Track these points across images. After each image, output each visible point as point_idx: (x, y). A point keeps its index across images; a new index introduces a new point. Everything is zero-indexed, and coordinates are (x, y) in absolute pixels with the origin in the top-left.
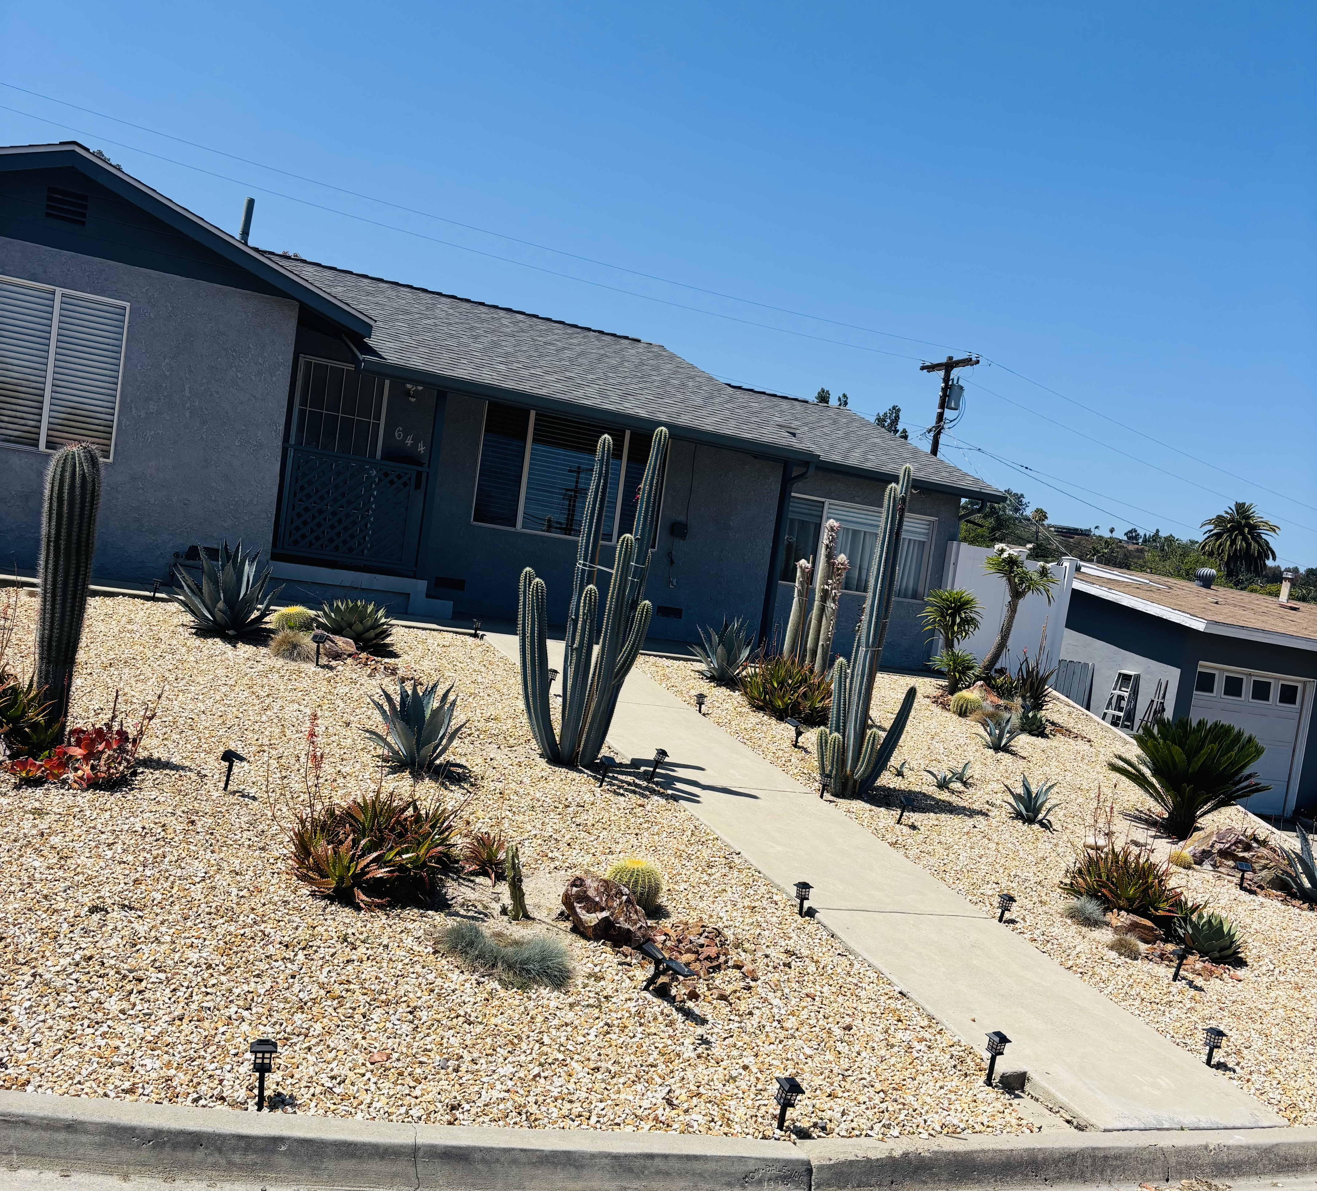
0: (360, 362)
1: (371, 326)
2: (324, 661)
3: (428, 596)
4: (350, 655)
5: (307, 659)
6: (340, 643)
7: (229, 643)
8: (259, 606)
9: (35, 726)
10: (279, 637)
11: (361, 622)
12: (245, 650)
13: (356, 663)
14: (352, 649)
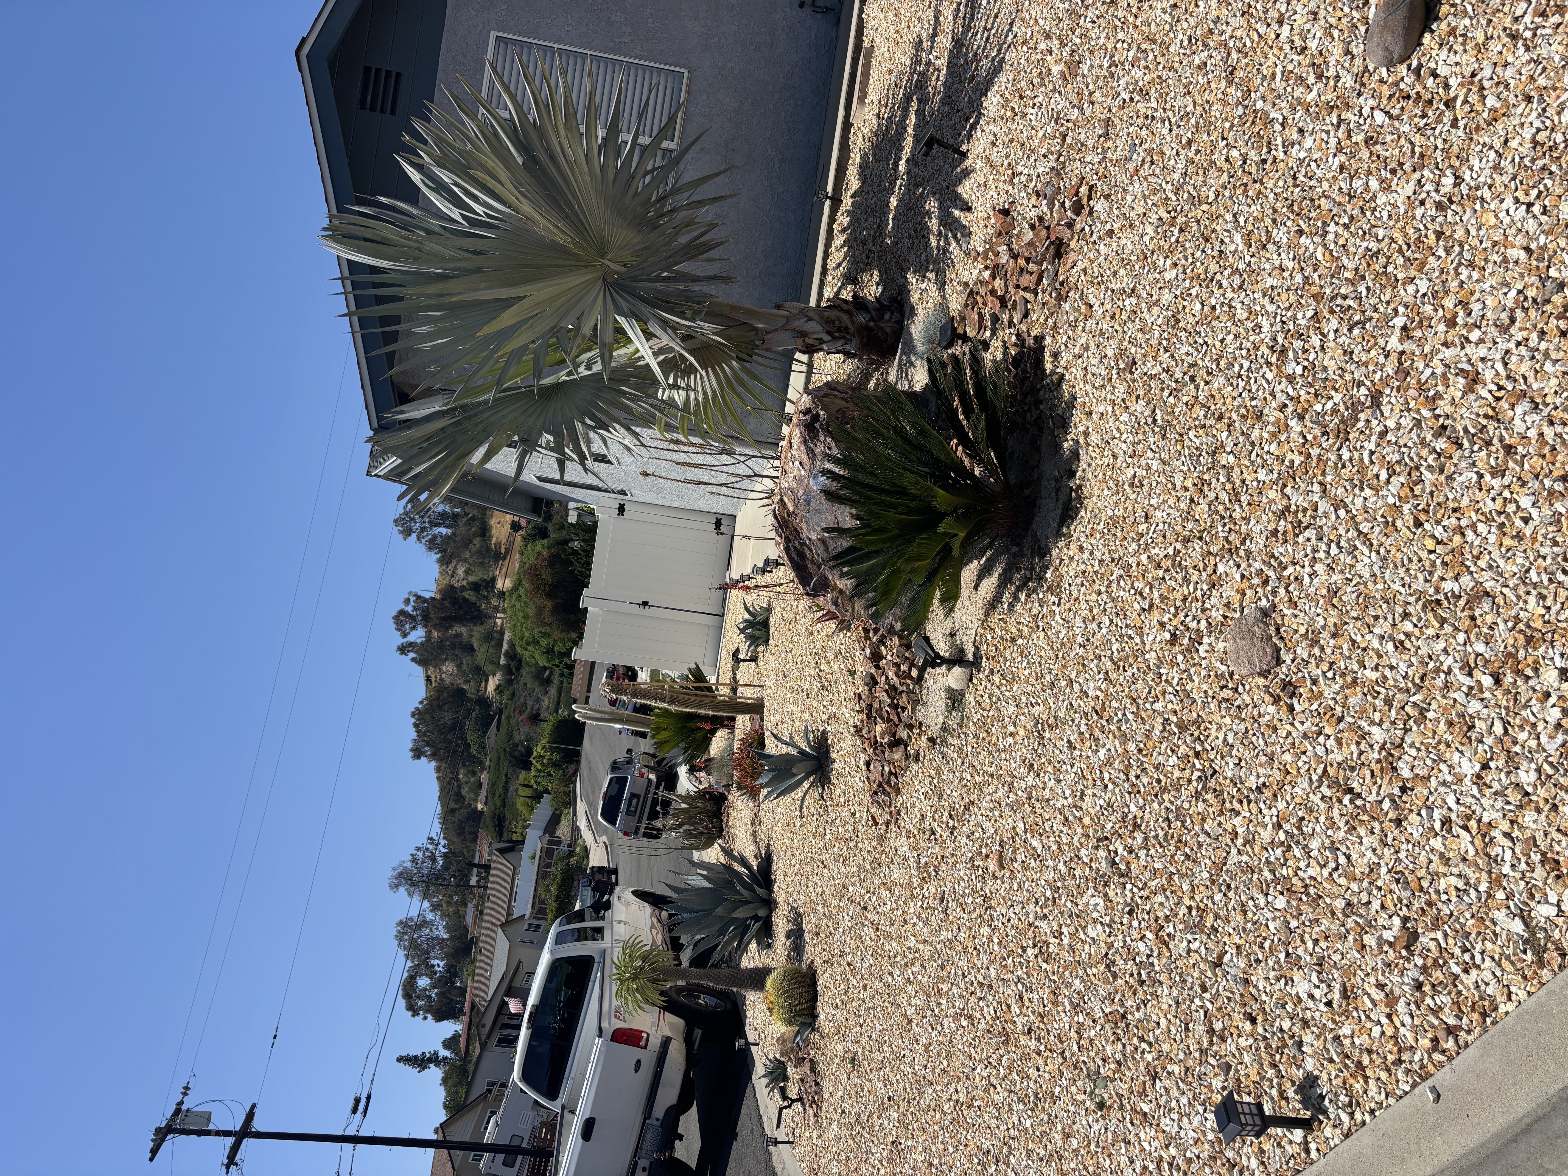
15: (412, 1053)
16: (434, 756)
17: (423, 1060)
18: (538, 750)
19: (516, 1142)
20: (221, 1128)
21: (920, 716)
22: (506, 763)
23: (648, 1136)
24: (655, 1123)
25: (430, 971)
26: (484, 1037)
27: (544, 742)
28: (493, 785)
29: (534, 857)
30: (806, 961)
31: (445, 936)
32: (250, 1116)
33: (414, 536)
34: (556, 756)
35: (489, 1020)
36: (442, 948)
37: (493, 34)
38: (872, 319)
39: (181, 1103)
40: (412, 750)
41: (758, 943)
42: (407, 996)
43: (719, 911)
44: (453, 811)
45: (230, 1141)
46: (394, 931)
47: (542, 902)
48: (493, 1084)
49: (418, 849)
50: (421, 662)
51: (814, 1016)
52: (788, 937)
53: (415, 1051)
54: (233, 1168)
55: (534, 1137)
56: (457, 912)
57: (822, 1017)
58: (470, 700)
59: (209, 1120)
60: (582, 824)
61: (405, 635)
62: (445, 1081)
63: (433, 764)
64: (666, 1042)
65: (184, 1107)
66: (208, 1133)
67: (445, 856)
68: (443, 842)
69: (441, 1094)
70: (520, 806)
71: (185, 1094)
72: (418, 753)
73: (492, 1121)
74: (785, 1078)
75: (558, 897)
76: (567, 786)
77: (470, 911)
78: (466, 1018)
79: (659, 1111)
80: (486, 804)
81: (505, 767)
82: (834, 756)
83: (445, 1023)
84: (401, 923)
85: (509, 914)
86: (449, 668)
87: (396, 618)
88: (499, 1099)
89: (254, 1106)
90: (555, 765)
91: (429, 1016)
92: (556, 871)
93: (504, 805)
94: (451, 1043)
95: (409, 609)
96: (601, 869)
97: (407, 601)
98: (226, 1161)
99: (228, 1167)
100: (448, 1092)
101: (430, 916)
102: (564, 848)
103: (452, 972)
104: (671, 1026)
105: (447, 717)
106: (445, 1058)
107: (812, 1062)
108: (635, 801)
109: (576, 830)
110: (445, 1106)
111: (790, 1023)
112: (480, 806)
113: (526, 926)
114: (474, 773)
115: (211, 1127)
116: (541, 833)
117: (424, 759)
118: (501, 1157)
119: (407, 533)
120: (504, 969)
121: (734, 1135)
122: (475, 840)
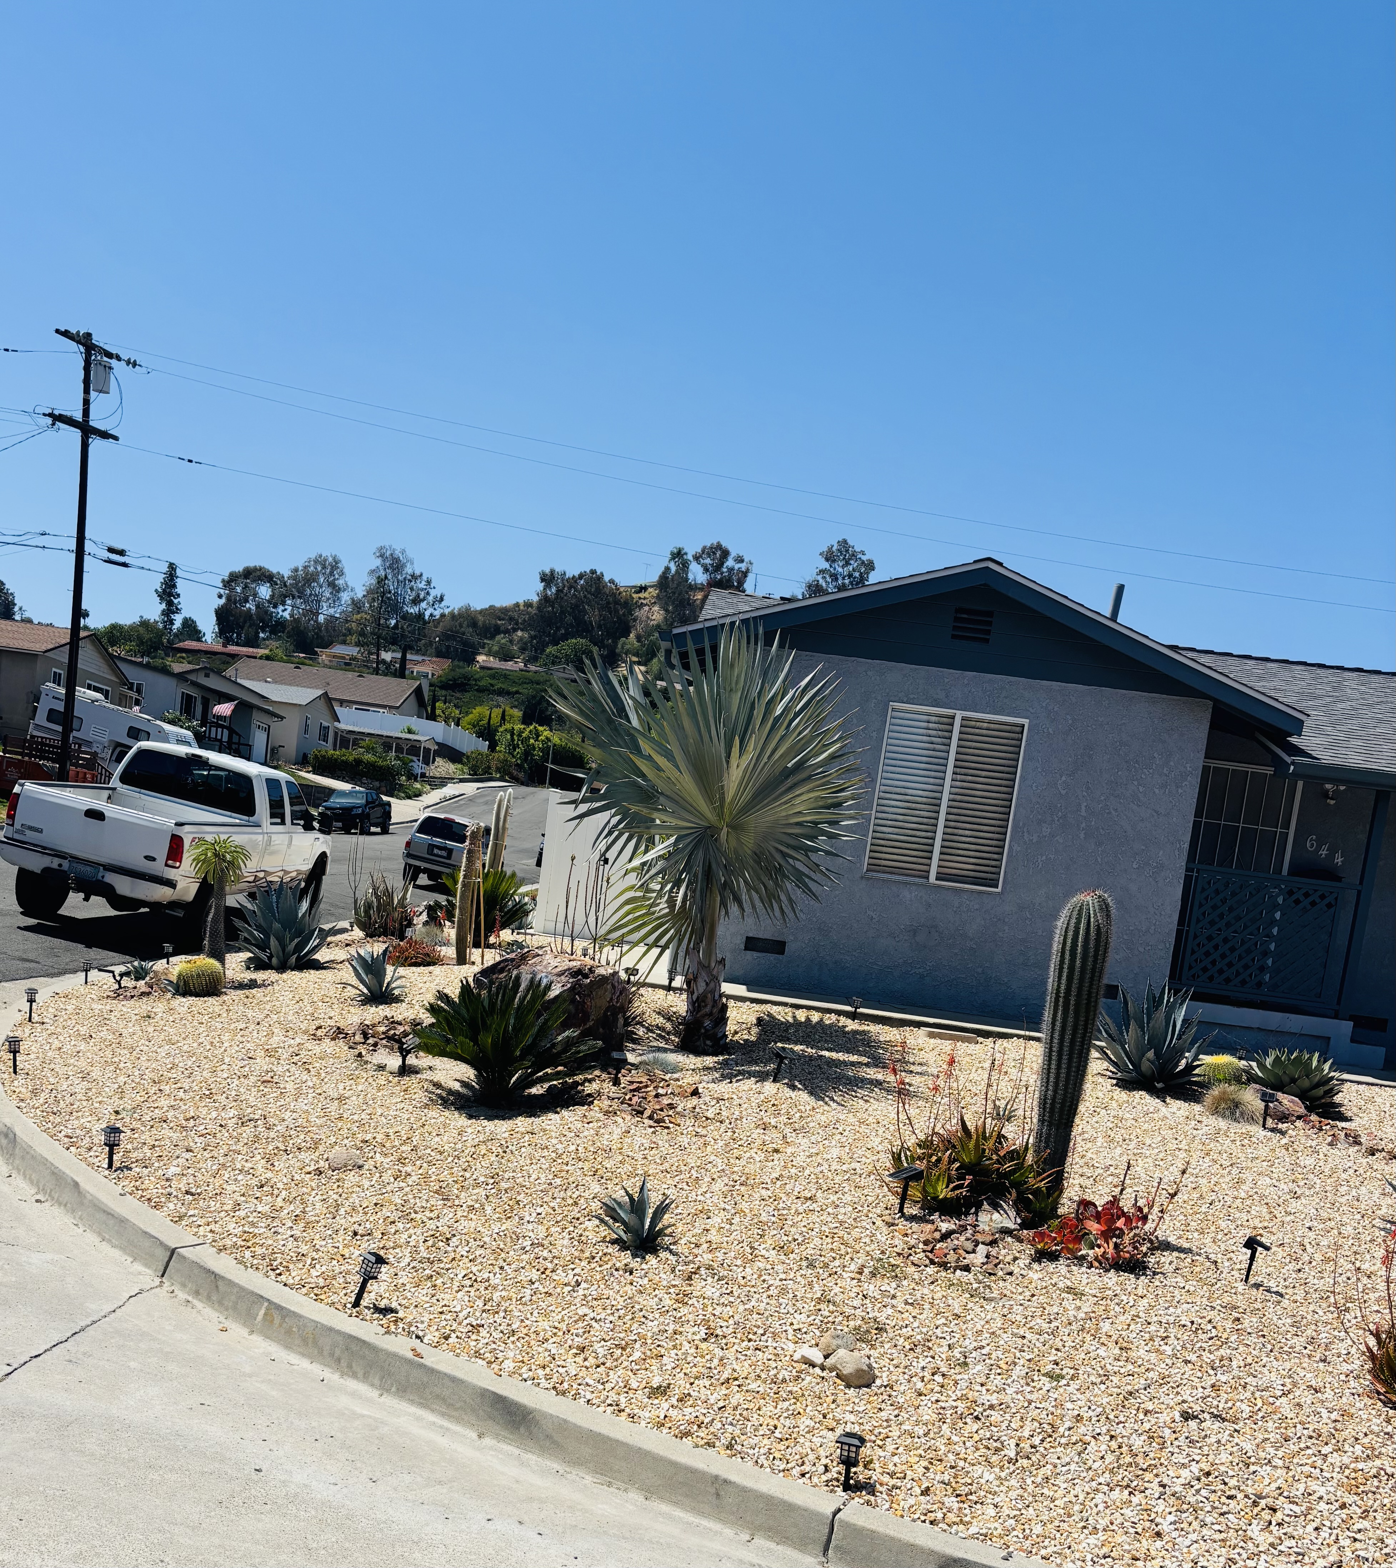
0: (1288, 766)
1: (1303, 722)
2: (1270, 1122)
3: (1353, 1040)
4: (1299, 1117)
5: (1252, 1120)
6: (1285, 1102)
7: (1158, 1097)
8: (1187, 1054)
9: (1037, 1192)
10: (1215, 1091)
11: (1307, 1077)
12: (1177, 1108)
13: (1308, 1127)
14: (1302, 1110)
15: (179, 583)
16: (545, 600)
17: (170, 594)
18: (545, 732)
19: (76, 724)
20: (91, 406)
21: (382, 1050)
22: (531, 692)
23: (89, 869)
24: (100, 875)
25: (278, 600)
26: (192, 677)
27: (556, 740)
28: (506, 676)
29: (410, 731)
30: (228, 991)
31: (321, 618)
32: (105, 435)
33: (826, 565)
34: (537, 754)
35: (213, 682)
36: (306, 613)
37: (1026, 722)
38: (707, 1030)
39: (119, 358)
40: (552, 572)
41: (250, 959)
42: (248, 573)
43: (277, 926)
44: (474, 624)
45: (78, 416)
46: (327, 553)
47: (356, 743)
48: (139, 691)
49: (429, 582)
50: (664, 581)
51: (184, 995)
52: (251, 980)
53: (181, 586)
54: (49, 421)
55: (81, 743)
56: (350, 632)
57: (184, 1000)
58: (615, 643)
59: (100, 391)
60: (450, 790)
61: (697, 558)
62: (145, 624)
63: (535, 599)
64: (171, 884)
65: (114, 362)
66: (87, 391)
67: (420, 616)
68: (437, 614)
69: (128, 618)
70: (480, 711)
71: (128, 362)
72: (548, 579)
73: (98, 695)
74: (137, 979)
75: (358, 762)
76: (498, 770)
77: (352, 651)
78: (219, 648)
79: (112, 879)
80: (482, 668)
81: (527, 691)
82: (381, 1007)
83: (214, 619)
84: (337, 561)
85: (342, 702)
86: (657, 615)
87: (719, 547)
88: (122, 701)
89: (116, 438)
90: (528, 753)
91: (223, 601)
92: (392, 759)
93: (481, 690)
94: (191, 629)
95: (730, 563)
96: (388, 815)
97: (740, 560)
98: (56, 412)
99: (50, 415)
100: (132, 627)
101: (345, 597)
102: (418, 767)
103: (277, 627)
104: (186, 889)
105: (593, 615)
106: (172, 622)
107: (149, 994)
108: (444, 853)
109: (442, 782)
110: (114, 627)
111: (179, 976)
112: (481, 658)
113: (325, 724)
114: (523, 649)
115: (93, 394)
116: (440, 740)
117: (541, 586)
118: (60, 707)
119: (830, 557)
120: (274, 698)
121: (89, 946)
122: (439, 654)
